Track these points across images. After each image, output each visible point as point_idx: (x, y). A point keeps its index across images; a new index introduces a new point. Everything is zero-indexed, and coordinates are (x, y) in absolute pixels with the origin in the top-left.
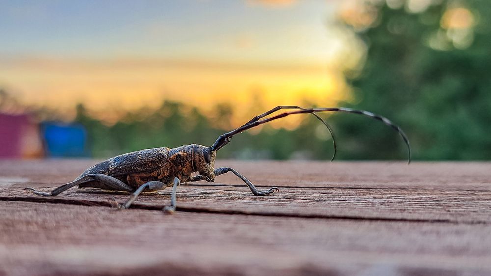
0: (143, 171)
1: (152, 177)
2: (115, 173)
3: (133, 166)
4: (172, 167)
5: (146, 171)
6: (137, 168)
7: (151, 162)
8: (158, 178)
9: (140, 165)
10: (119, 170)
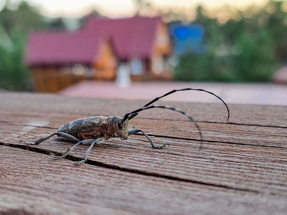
0: (85, 132)
1: (90, 135)
2: (71, 131)
3: (80, 128)
4: (101, 129)
5: (86, 132)
6: (82, 130)
7: (88, 127)
8: (94, 136)
9: (84, 128)
10: (73, 130)
